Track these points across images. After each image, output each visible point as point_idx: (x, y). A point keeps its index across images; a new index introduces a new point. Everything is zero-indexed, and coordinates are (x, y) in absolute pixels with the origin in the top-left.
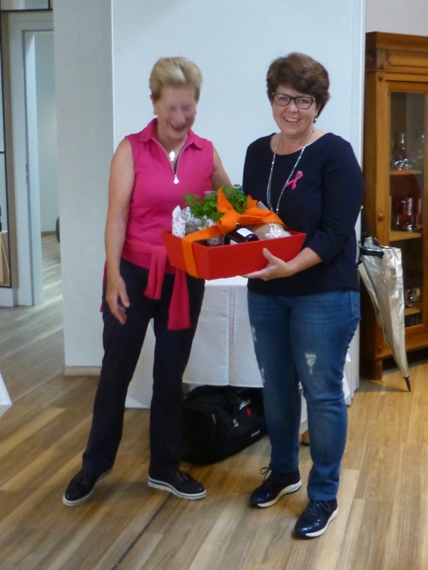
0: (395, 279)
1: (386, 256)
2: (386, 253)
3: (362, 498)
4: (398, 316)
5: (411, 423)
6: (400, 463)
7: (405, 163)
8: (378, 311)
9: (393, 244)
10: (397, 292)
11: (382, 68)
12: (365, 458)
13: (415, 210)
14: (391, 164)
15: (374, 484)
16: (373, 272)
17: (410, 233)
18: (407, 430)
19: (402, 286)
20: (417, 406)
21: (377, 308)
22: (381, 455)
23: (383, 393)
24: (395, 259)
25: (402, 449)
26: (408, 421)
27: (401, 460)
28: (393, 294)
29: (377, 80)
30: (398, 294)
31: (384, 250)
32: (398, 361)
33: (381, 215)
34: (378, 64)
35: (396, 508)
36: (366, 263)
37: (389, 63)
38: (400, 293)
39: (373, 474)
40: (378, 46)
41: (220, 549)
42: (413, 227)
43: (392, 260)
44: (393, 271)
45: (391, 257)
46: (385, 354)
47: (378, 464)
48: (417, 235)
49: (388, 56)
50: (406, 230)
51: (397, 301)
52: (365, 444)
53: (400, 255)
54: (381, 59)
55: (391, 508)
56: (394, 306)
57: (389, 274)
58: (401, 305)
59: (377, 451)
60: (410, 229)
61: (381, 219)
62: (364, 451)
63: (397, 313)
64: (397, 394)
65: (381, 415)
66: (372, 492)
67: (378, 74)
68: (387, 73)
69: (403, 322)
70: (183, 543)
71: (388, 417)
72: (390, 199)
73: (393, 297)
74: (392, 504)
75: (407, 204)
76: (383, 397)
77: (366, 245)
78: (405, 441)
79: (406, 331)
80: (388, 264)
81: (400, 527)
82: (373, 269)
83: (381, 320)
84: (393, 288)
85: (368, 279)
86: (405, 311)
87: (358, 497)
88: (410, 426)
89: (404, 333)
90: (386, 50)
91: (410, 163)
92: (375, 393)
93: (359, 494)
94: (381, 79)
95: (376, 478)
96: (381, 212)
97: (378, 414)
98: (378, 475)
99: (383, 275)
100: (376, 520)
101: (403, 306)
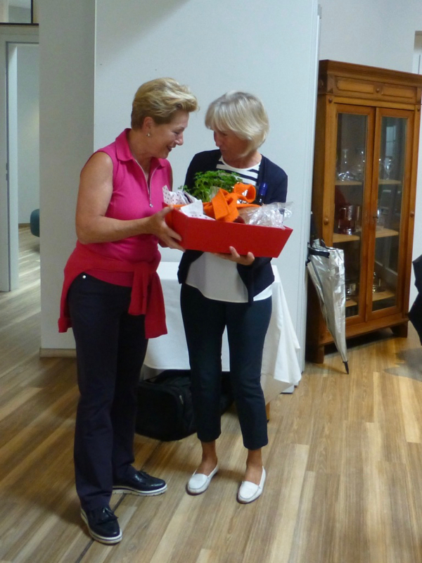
0: (338, 276)
1: (332, 256)
2: (331, 253)
3: (312, 471)
4: (340, 308)
5: (351, 402)
6: (344, 439)
7: (348, 175)
8: (323, 304)
9: (337, 246)
10: (339, 288)
11: (331, 91)
12: (313, 434)
13: (354, 216)
14: (336, 175)
15: (322, 458)
16: (319, 269)
17: (349, 236)
18: (348, 408)
19: (344, 283)
20: (354, 387)
21: (322, 301)
22: (327, 431)
23: (325, 375)
24: (338, 258)
25: (344, 425)
26: (348, 401)
27: (344, 436)
28: (336, 289)
29: (327, 102)
30: (340, 289)
31: (329, 250)
32: (338, 347)
33: (327, 220)
34: (329, 89)
35: (343, 479)
36: (314, 261)
37: (338, 88)
38: (342, 288)
39: (321, 449)
40: (329, 72)
41: (189, 520)
42: (353, 231)
43: (336, 260)
44: (337, 269)
45: (335, 257)
46: (327, 340)
47: (324, 440)
48: (356, 238)
49: (336, 81)
50: (346, 233)
51: (339, 295)
52: (312, 422)
53: (342, 255)
54: (331, 84)
55: (339, 480)
56: (337, 299)
57: (333, 271)
58: (342, 299)
59: (324, 428)
60: (350, 233)
61: (327, 223)
62: (312, 428)
63: (339, 306)
64: (337, 376)
65: (324, 394)
66: (322, 466)
67: (328, 97)
68: (336, 96)
69: (344, 313)
70: (155, 515)
71: (331, 397)
72: (333, 205)
73: (336, 292)
74: (339, 476)
75: (348, 210)
76: (325, 379)
77: (314, 246)
78: (346, 418)
79: (346, 321)
80: (333, 263)
81: (347, 496)
82: (320, 267)
83: (325, 311)
84: (337, 284)
85: (315, 276)
86: (346, 304)
87: (309, 470)
88: (350, 405)
89: (344, 323)
90: (336, 76)
91: (350, 175)
92: (318, 375)
93: (310, 467)
94: (330, 102)
95: (324, 453)
96: (327, 217)
97: (322, 394)
98: (325, 449)
99: (329, 272)
100: (326, 491)
101: (344, 300)
